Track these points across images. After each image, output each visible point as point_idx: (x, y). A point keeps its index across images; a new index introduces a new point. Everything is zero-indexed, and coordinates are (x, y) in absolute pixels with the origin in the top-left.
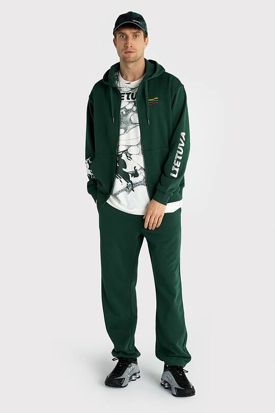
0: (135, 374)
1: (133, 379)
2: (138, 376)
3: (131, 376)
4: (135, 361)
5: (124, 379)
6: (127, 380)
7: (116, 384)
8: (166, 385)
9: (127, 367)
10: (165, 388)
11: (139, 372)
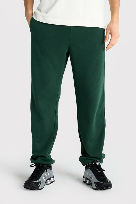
0: (50, 179)
1: (49, 183)
2: (52, 181)
3: (47, 181)
4: (50, 167)
5: (41, 182)
6: (43, 183)
7: (33, 187)
8: (87, 182)
9: (43, 172)
10: (87, 184)
11: (53, 177)
